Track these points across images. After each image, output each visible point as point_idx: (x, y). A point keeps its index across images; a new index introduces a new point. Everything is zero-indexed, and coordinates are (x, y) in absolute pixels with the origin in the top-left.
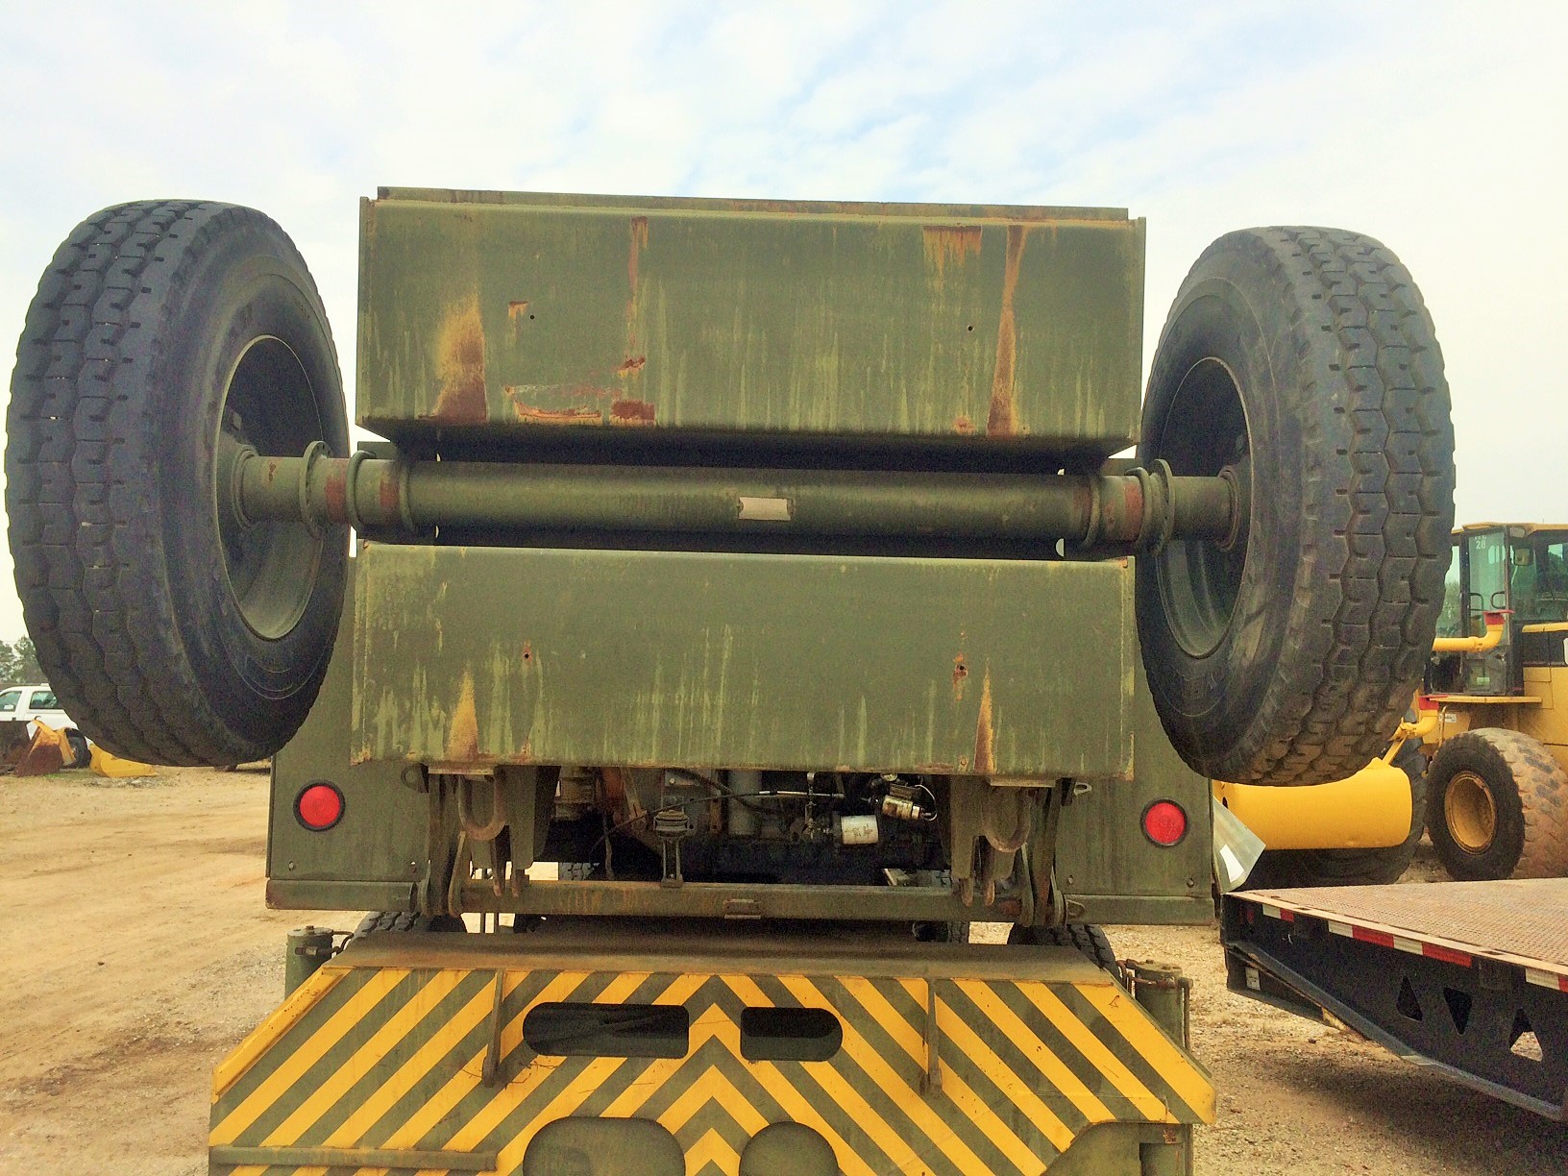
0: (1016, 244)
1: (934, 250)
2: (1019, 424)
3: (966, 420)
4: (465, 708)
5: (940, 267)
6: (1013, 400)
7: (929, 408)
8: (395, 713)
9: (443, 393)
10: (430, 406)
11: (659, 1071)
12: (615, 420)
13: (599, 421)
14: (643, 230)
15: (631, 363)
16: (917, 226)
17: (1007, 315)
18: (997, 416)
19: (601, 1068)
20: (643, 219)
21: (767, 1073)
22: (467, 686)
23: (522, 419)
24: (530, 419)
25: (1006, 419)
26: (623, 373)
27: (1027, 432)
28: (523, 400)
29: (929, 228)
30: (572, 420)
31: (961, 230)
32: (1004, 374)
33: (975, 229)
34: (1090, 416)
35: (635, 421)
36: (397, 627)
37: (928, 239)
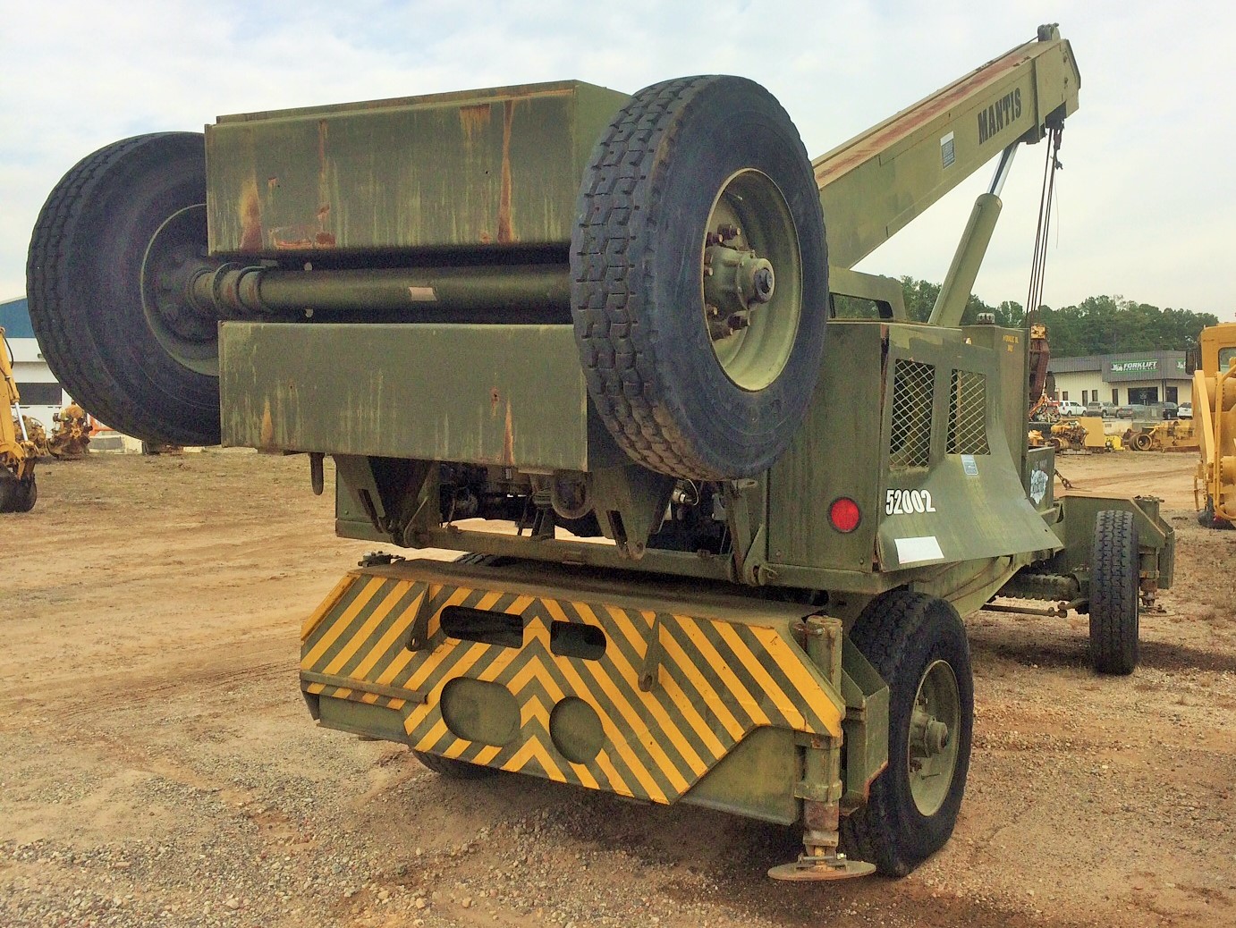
0: (509, 112)
1: (467, 122)
2: (515, 236)
3: (486, 235)
4: (267, 417)
5: (469, 133)
6: (511, 218)
7: (467, 227)
8: (239, 419)
9: (244, 235)
10: (240, 242)
11: (508, 655)
12: (318, 245)
13: (311, 246)
14: (325, 127)
15: (323, 210)
16: (456, 108)
17: (506, 162)
18: (503, 230)
19: (479, 649)
20: (324, 120)
21: (564, 664)
22: (267, 404)
23: (278, 247)
24: (281, 247)
25: (508, 232)
26: (320, 217)
27: (519, 240)
28: (277, 236)
29: (463, 108)
30: (299, 247)
31: (479, 107)
32: (505, 203)
33: (487, 105)
34: (552, 227)
35: (326, 246)
36: (237, 370)
37: (462, 115)
